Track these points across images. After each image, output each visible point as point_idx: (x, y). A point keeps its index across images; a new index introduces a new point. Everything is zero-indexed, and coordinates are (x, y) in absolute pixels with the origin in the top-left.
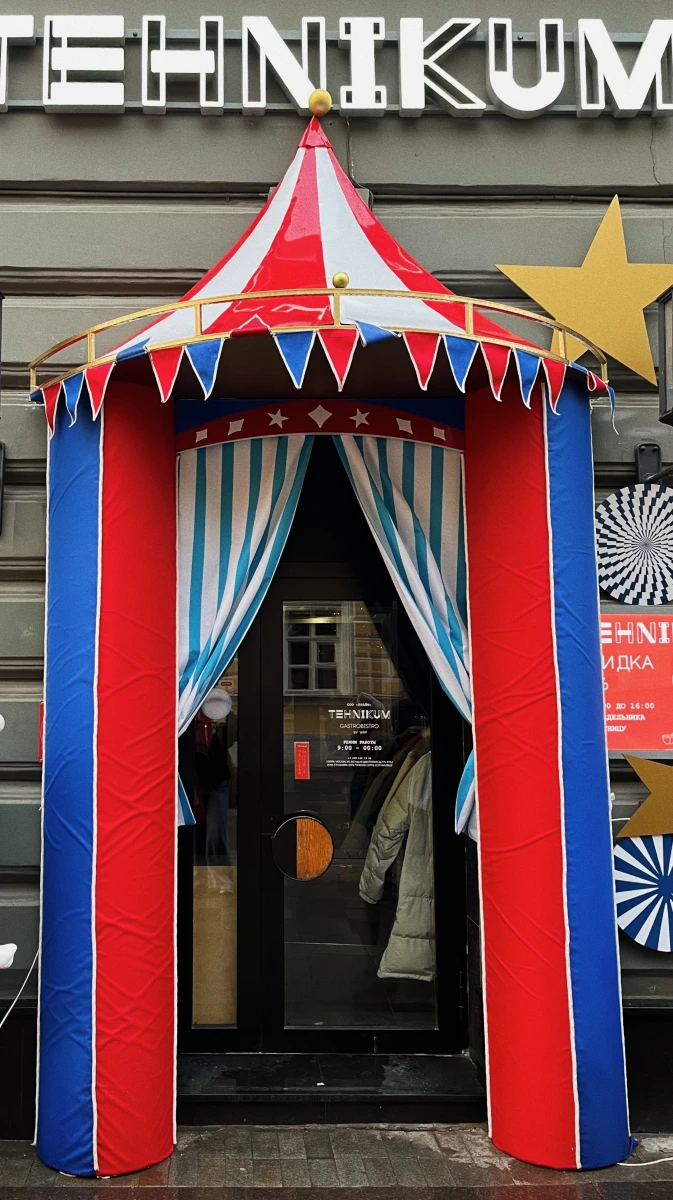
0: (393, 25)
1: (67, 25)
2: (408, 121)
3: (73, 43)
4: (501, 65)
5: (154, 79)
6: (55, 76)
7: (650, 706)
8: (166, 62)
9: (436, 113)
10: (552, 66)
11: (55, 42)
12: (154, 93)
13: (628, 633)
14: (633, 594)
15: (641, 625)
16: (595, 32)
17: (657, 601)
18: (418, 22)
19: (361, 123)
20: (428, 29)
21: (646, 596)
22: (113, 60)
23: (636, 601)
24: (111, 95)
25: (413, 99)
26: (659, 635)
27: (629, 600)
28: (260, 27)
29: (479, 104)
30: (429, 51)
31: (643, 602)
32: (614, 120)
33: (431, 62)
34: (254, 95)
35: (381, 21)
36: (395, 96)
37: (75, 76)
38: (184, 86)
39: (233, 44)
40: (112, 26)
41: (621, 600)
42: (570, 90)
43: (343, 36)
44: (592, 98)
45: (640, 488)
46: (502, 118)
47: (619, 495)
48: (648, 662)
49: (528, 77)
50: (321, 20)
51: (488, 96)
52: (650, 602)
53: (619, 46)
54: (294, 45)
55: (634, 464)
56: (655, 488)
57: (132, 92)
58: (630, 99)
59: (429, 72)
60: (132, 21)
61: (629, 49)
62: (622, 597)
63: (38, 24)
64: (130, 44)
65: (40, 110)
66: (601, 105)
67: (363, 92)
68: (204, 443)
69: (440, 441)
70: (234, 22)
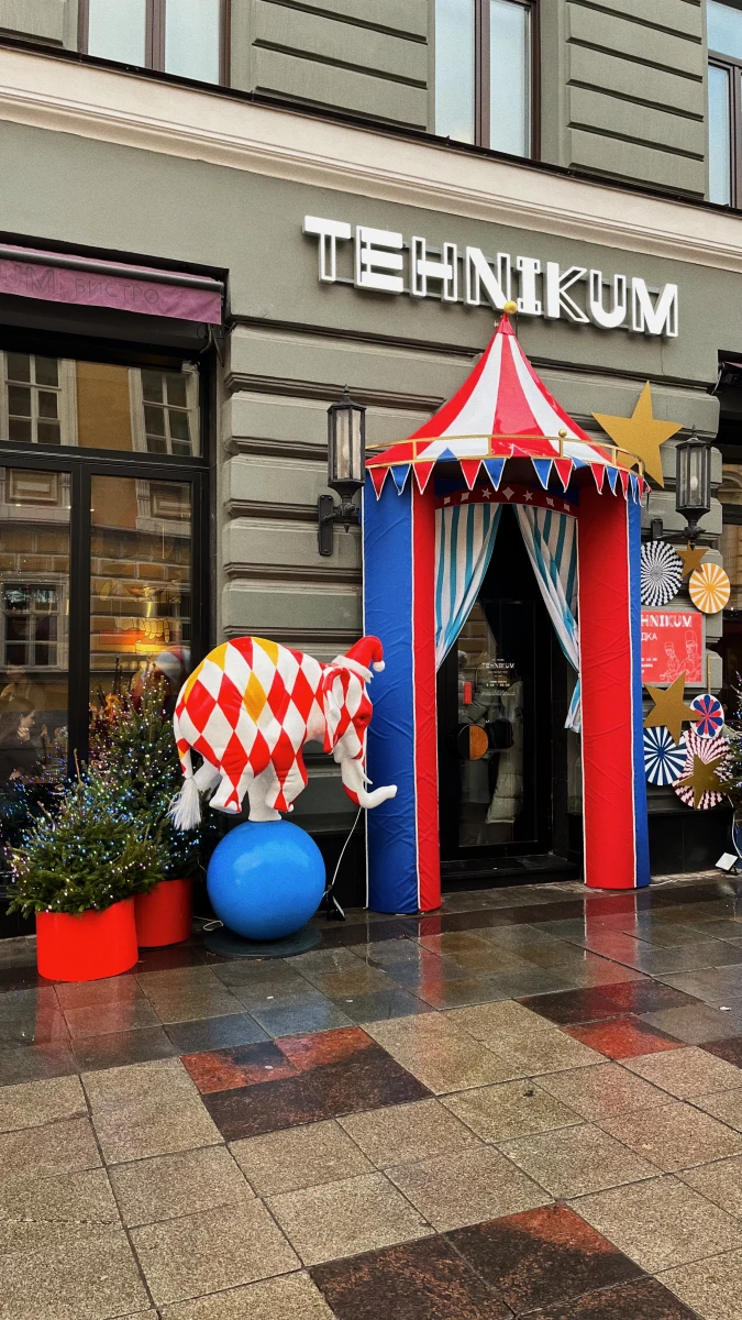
0: (544, 266)
1: (370, 235)
2: (546, 321)
3: (375, 247)
4: (596, 299)
5: (419, 278)
6: (364, 267)
7: (655, 659)
8: (426, 268)
9: (564, 320)
10: (620, 304)
11: (363, 245)
12: (419, 287)
13: (646, 620)
14: (649, 600)
15: (652, 617)
16: (640, 286)
17: (660, 604)
18: (557, 265)
19: (521, 320)
20: (562, 269)
21: (655, 601)
22: (396, 262)
23: (650, 604)
24: (394, 284)
25: (554, 313)
26: (660, 622)
27: (647, 603)
28: (474, 254)
29: (586, 320)
30: (563, 283)
31: (653, 604)
32: (646, 337)
33: (562, 290)
34: (473, 297)
35: (538, 262)
36: (544, 308)
37: (376, 269)
38: (435, 284)
39: (461, 260)
40: (396, 240)
41: (643, 603)
42: (628, 319)
43: (519, 268)
44: (638, 325)
45: (655, 543)
46: (595, 328)
47: (646, 546)
48: (655, 636)
49: (608, 307)
50: (508, 256)
51: (588, 313)
52: (656, 604)
53: (651, 294)
54: (492, 266)
55: (651, 529)
56: (662, 543)
57: (407, 284)
58: (655, 329)
59: (562, 297)
60: (406, 238)
61: (655, 296)
62: (645, 600)
63: (353, 231)
64: (405, 251)
65: (351, 286)
66: (642, 329)
67: (529, 304)
68: (448, 505)
69: (566, 511)
70: (462, 249)
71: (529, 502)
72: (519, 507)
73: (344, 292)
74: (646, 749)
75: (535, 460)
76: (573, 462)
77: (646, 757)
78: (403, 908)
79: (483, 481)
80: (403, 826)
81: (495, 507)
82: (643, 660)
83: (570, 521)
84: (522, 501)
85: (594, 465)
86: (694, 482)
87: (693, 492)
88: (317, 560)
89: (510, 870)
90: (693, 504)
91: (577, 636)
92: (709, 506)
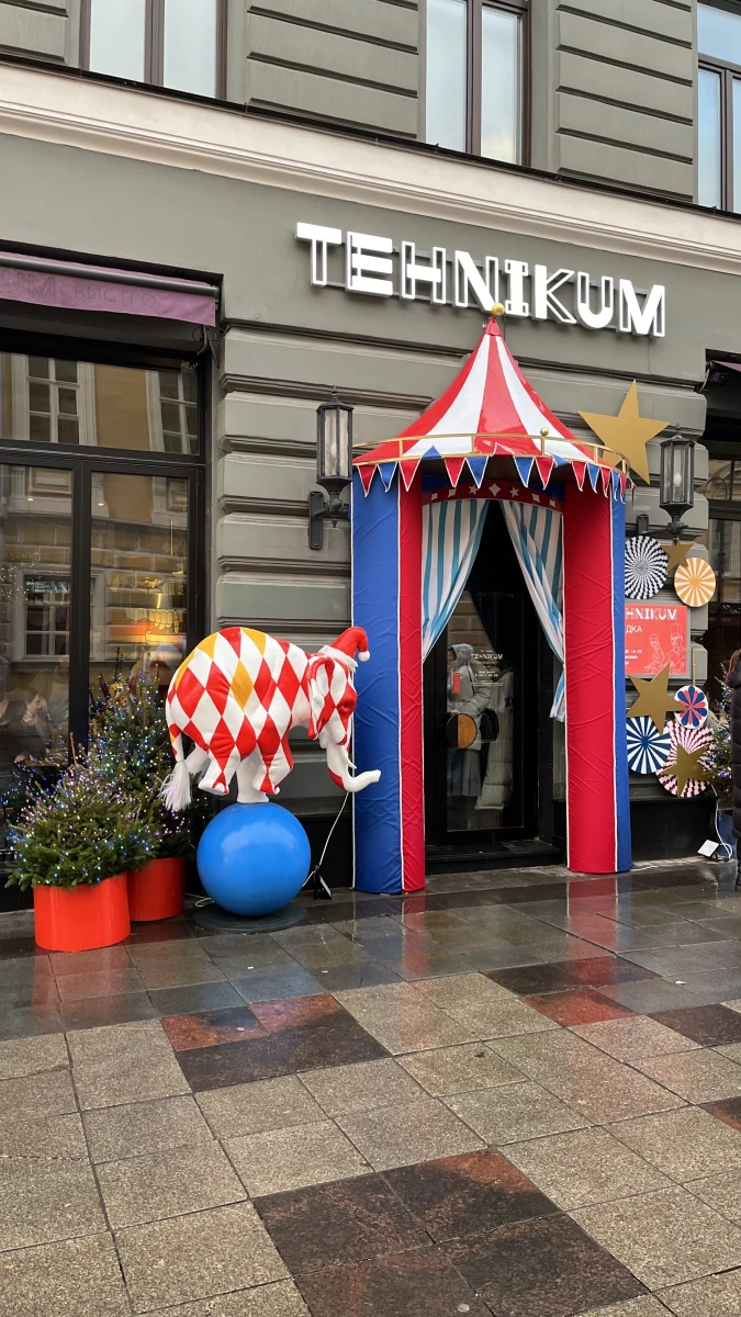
0: (532, 269)
1: (360, 240)
2: (533, 321)
3: (366, 252)
4: (583, 301)
5: (408, 281)
6: (354, 272)
7: (640, 651)
8: (416, 272)
9: (551, 320)
10: (607, 305)
11: (354, 250)
12: (408, 290)
13: (631, 613)
14: (634, 593)
15: (637, 610)
16: (627, 287)
17: (645, 597)
18: (544, 268)
19: (509, 321)
20: (550, 272)
21: (640, 594)
22: (386, 266)
23: (635, 597)
24: (384, 288)
25: (541, 314)
26: (644, 615)
27: (632, 596)
28: (463, 258)
29: (573, 321)
30: (550, 286)
31: (638, 598)
32: (634, 336)
33: (550, 292)
34: (461, 300)
35: (526, 264)
36: (532, 309)
37: (366, 274)
38: (424, 287)
39: (450, 264)
40: (386, 245)
41: (628, 597)
42: (615, 319)
43: (507, 271)
44: (625, 325)
45: (641, 538)
46: (581, 327)
47: (631, 541)
48: (640, 629)
49: (596, 309)
50: (496, 260)
51: (575, 314)
52: (642, 598)
53: (637, 295)
54: (481, 269)
55: (637, 525)
56: (647, 538)
57: (397, 287)
58: (642, 329)
59: (549, 299)
60: (396, 243)
61: (642, 297)
62: (630, 594)
63: (344, 236)
64: (395, 255)
65: (342, 289)
66: (629, 330)
67: (517, 306)
68: (435, 501)
69: (552, 507)
70: (451, 253)
71: (516, 498)
72: (506, 503)
73: (335, 296)
74: (629, 738)
75: (518, 459)
76: (554, 460)
77: (629, 747)
78: (386, 889)
79: (466, 478)
80: (388, 809)
81: (481, 502)
82: (626, 651)
83: (556, 517)
84: (509, 497)
85: (575, 462)
86: (678, 478)
87: (677, 488)
88: (307, 554)
89: (493, 854)
90: (676, 500)
91: (562, 629)
92: (691, 502)
